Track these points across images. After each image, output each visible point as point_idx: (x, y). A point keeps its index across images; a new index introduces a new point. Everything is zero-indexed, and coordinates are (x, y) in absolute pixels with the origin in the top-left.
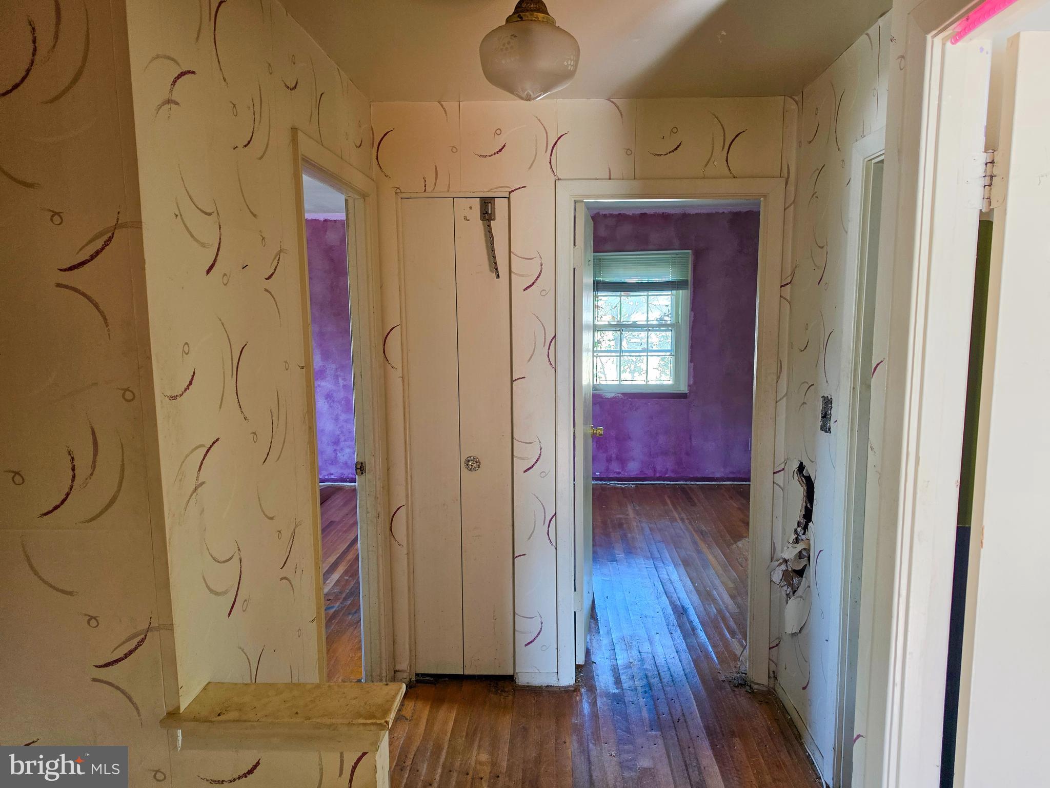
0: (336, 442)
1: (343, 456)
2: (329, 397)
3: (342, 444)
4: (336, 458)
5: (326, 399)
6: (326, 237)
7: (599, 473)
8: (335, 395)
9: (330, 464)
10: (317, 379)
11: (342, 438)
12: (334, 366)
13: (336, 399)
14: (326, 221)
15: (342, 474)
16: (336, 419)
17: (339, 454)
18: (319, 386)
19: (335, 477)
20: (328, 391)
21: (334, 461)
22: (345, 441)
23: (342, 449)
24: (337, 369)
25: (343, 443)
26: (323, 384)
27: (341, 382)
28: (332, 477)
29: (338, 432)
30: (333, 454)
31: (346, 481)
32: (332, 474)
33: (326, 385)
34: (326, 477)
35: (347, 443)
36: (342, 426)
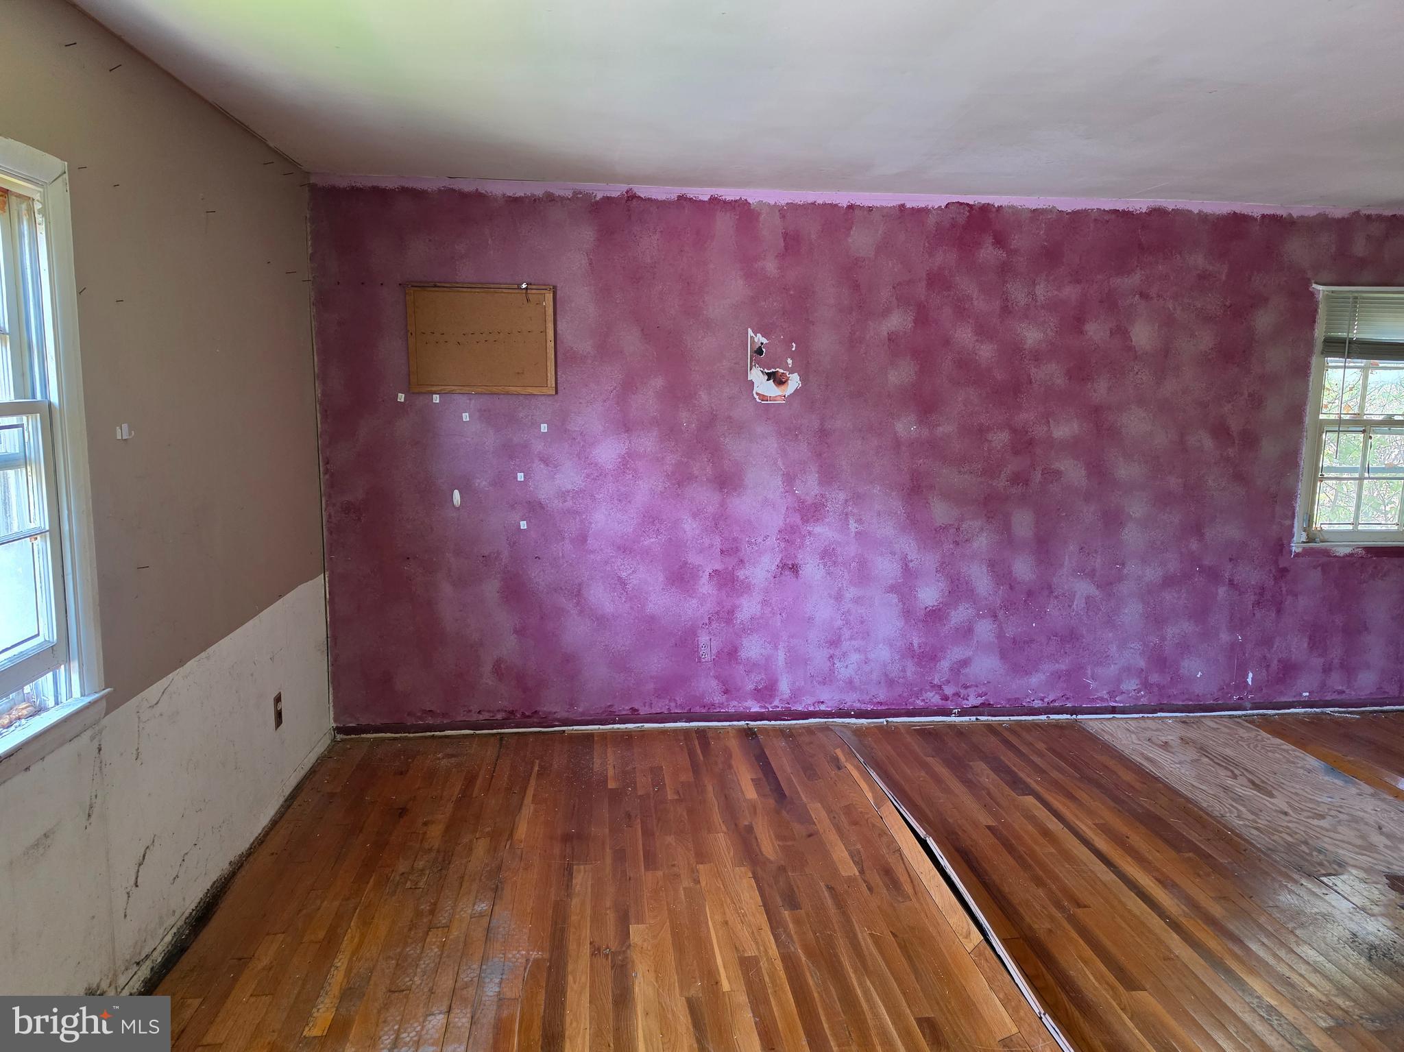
0: (834, 643)
1: (847, 667)
2: (828, 555)
3: (846, 645)
4: (832, 670)
5: (822, 558)
6: (850, 240)
7: (1307, 694)
8: (839, 550)
9: (819, 683)
10: (807, 521)
11: (846, 633)
12: (842, 496)
13: (840, 559)
14: (851, 207)
15: (841, 702)
16: (839, 597)
17: (838, 664)
18: (810, 533)
19: (827, 707)
20: (827, 543)
21: (828, 679)
22: (851, 638)
23: (844, 654)
24: (846, 501)
25: (848, 643)
26: (818, 529)
27: (853, 526)
28: (823, 707)
29: (839, 623)
30: (829, 664)
31: (850, 716)
32: (823, 702)
33: (824, 532)
34: (811, 709)
35: (853, 642)
36: (849, 611)
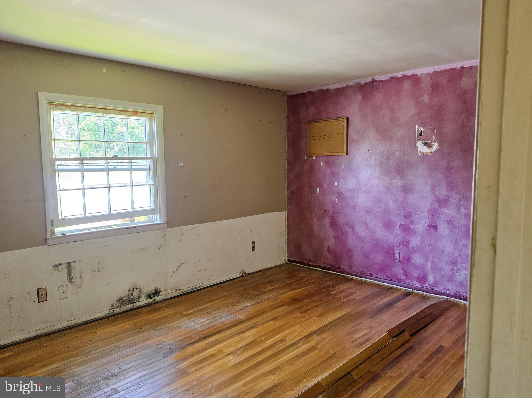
0: (454, 263)
1: (460, 276)
2: (451, 222)
3: (459, 265)
4: (453, 276)
5: (448, 224)
6: (462, 82)
8: (456, 221)
9: (447, 280)
10: (441, 207)
11: (460, 260)
12: (458, 197)
13: (457, 225)
14: (462, 68)
15: (457, 291)
16: (456, 243)
17: (456, 274)
18: (442, 212)
19: (450, 292)
20: (450, 217)
21: (451, 279)
22: (462, 263)
23: (459, 270)
24: (460, 199)
25: (461, 265)
26: (446, 211)
27: (463, 210)
28: (448, 292)
29: (456, 255)
30: (451, 273)
31: (461, 299)
32: (448, 290)
33: (449, 212)
34: (443, 291)
35: (463, 265)
36: (461, 250)
